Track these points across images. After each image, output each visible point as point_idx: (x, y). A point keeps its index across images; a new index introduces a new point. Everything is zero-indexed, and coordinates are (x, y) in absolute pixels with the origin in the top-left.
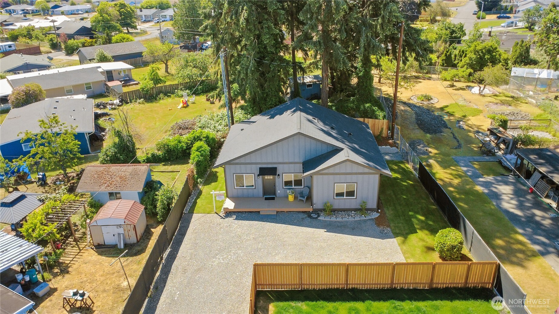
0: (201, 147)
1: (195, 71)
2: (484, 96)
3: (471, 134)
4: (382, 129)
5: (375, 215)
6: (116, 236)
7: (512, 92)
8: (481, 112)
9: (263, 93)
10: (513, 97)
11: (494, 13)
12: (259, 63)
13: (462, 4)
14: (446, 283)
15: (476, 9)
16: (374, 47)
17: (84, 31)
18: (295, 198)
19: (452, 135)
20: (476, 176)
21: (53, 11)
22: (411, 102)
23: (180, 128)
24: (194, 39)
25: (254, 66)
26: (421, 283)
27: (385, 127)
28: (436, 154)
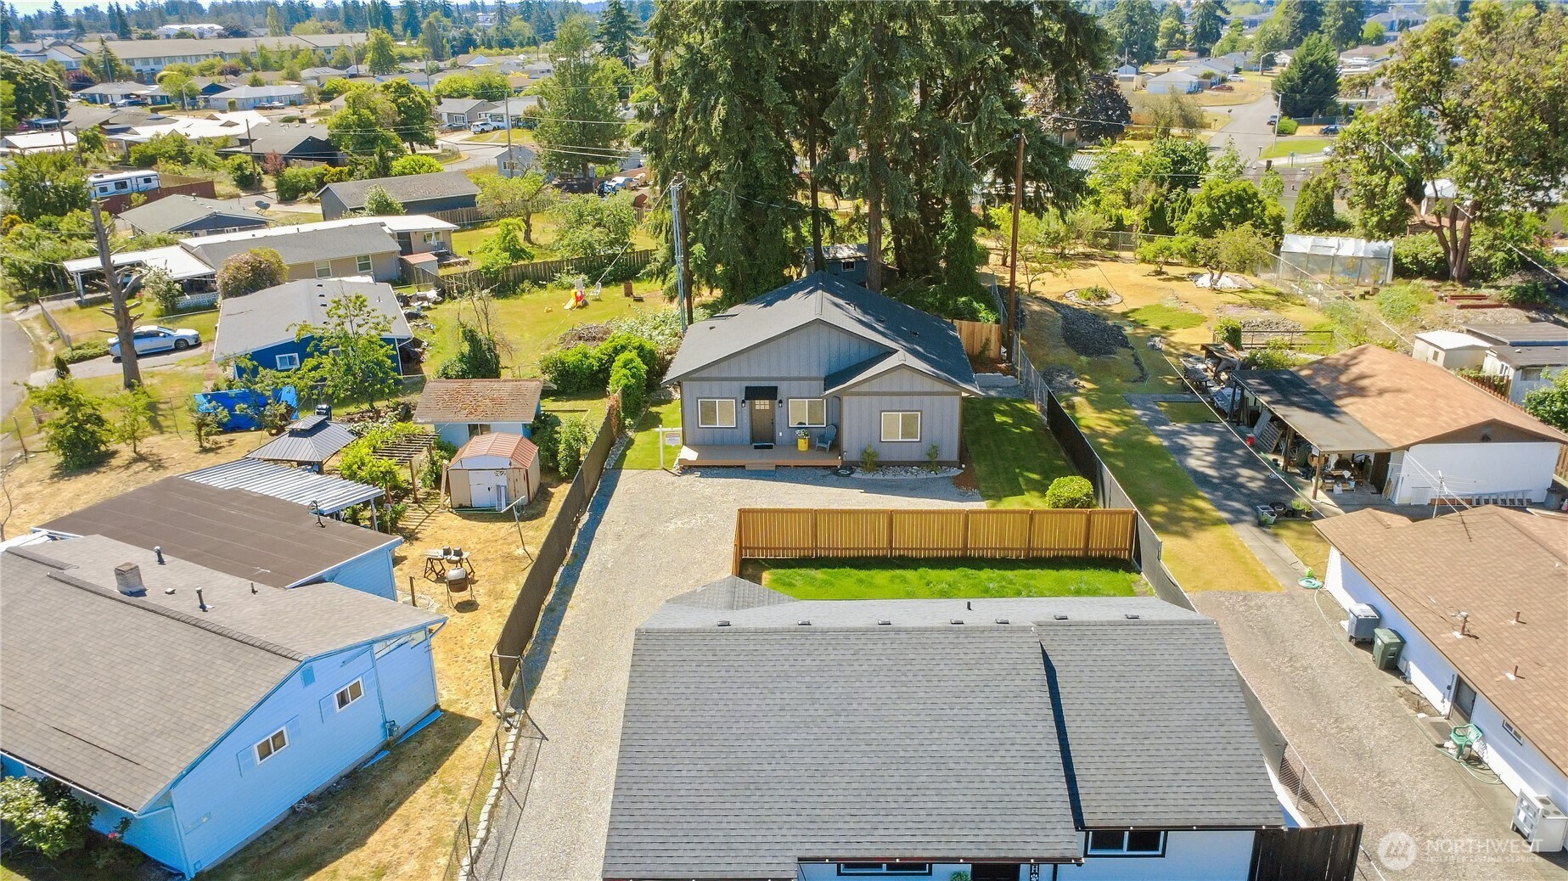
0: (632, 361)
1: (598, 234)
2: (1220, 292)
3: (1169, 359)
4: (988, 340)
5: (955, 472)
6: (493, 490)
7: (1282, 286)
8: (1204, 319)
9: (751, 266)
10: (1278, 294)
11: (1317, 123)
12: (746, 205)
13: (1248, 99)
14: (1054, 549)
15: (1277, 112)
16: (962, 176)
17: (311, 149)
18: (811, 446)
19: (1133, 359)
20: (1157, 420)
21: (207, 100)
22: (1064, 301)
23: (580, 338)
24: (585, 167)
25: (736, 211)
26: (1012, 549)
27: (994, 338)
28: (1090, 390)
